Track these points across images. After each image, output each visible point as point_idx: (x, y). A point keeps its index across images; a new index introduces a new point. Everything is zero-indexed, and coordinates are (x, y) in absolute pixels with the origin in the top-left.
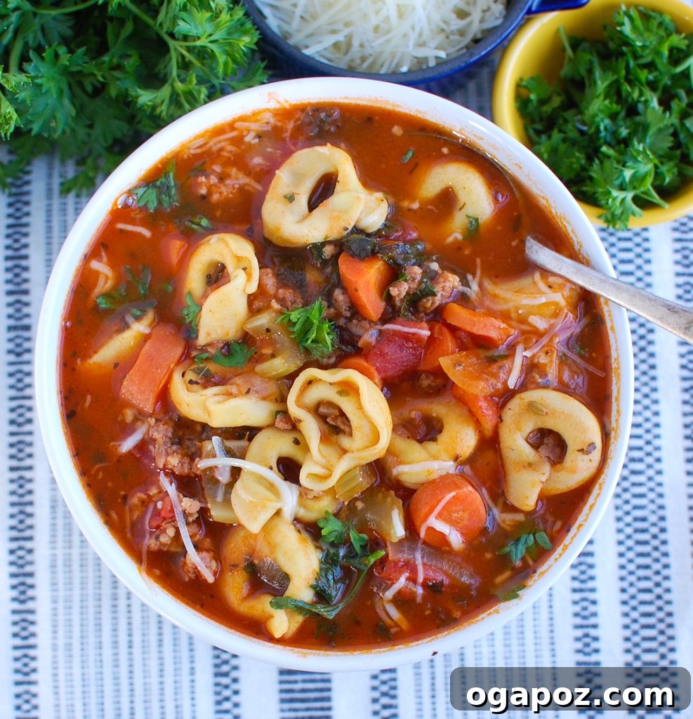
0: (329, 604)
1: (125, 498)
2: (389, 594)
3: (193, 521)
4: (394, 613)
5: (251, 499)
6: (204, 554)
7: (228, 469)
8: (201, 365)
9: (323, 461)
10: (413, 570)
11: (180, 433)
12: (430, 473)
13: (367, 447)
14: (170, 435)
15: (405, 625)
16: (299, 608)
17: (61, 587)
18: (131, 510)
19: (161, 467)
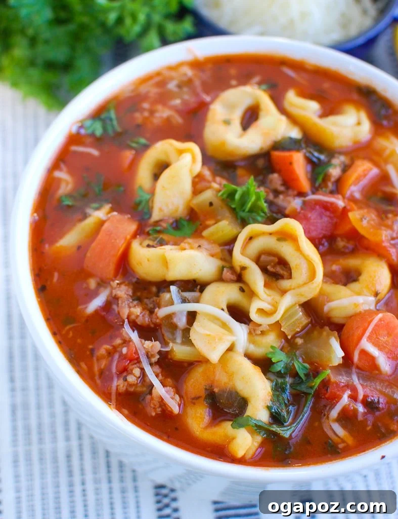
0: (283, 424)
1: (92, 351)
2: (334, 413)
3: (155, 362)
4: (340, 431)
5: (208, 333)
6: (168, 388)
7: (185, 313)
8: (155, 236)
9: (269, 299)
10: (354, 390)
11: (139, 294)
12: (356, 305)
13: (305, 284)
14: (130, 293)
15: (350, 441)
16: (258, 428)
17: (23, 479)
18: (98, 360)
19: (125, 316)
